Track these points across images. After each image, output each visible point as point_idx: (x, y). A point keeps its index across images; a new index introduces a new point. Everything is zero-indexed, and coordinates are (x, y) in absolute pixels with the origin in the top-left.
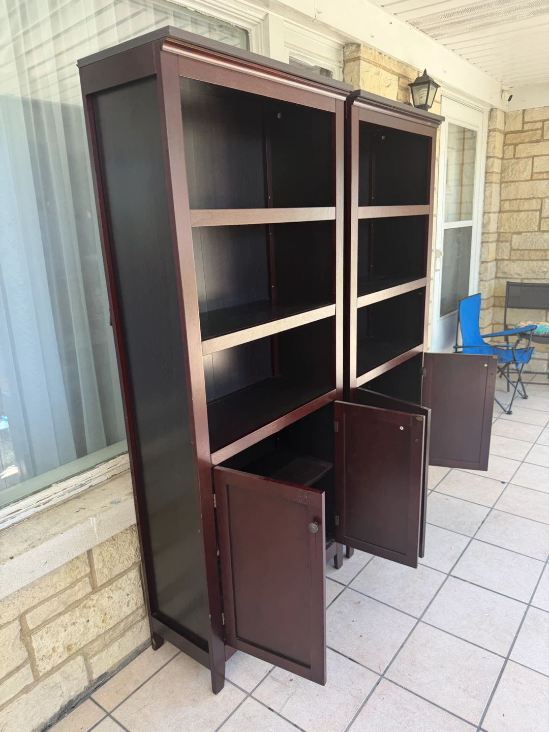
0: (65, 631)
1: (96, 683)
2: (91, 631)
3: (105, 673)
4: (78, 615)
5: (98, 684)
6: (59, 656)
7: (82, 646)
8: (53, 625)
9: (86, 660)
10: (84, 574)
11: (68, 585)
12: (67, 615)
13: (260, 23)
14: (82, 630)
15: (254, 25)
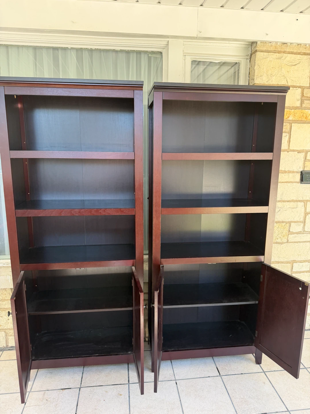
1: (9, 348)
2: (9, 324)
3: (14, 347)
4: (4, 314)
5: (10, 349)
7: (5, 328)
9: (6, 335)
13: (166, 47)
14: (5, 322)
15: (164, 48)
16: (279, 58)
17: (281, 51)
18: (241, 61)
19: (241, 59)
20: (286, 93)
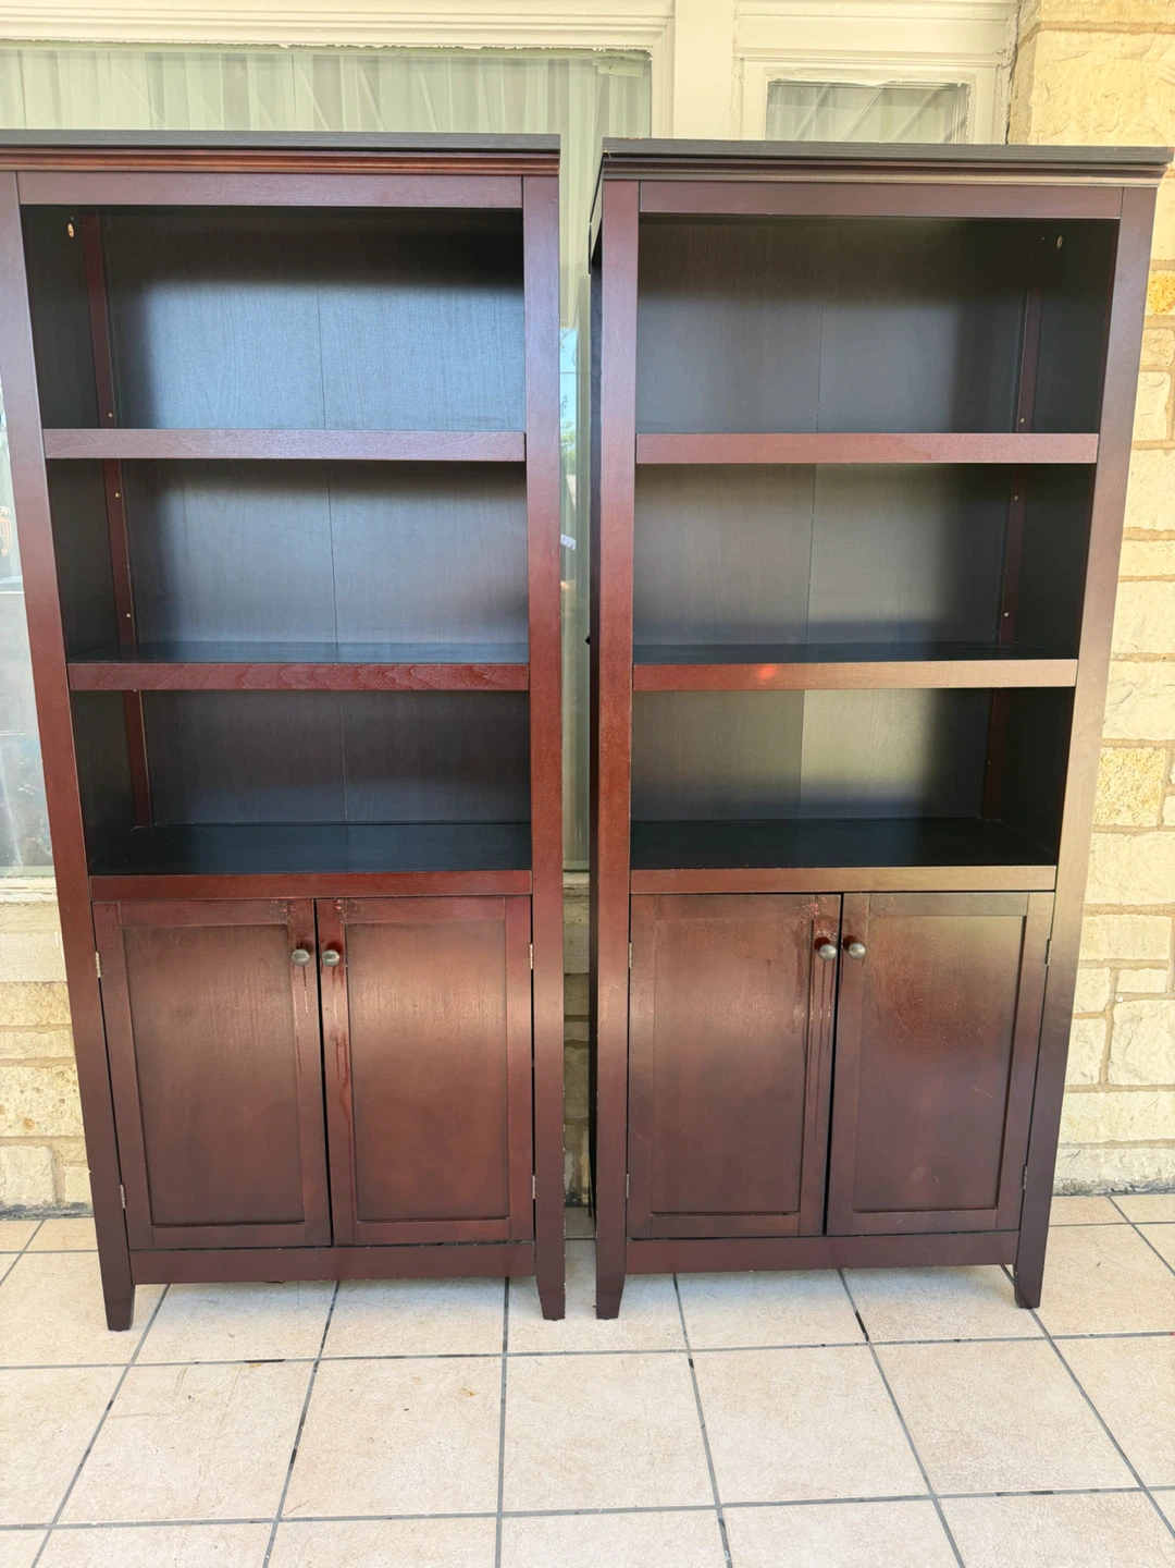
0: (22, 1092)
1: (67, 1208)
2: (66, 1119)
3: (83, 1204)
4: (46, 1080)
5: (68, 1212)
6: (8, 1124)
7: (49, 1134)
8: (4, 1072)
9: (55, 1160)
10: (61, 1022)
11: (30, 1023)
12: (28, 1070)
13: (665, 26)
14: (50, 1109)
15: (657, 34)
16: (1136, 55)
17: (1143, 24)
18: (973, 76)
19: (972, 70)
20: (1159, 175)
